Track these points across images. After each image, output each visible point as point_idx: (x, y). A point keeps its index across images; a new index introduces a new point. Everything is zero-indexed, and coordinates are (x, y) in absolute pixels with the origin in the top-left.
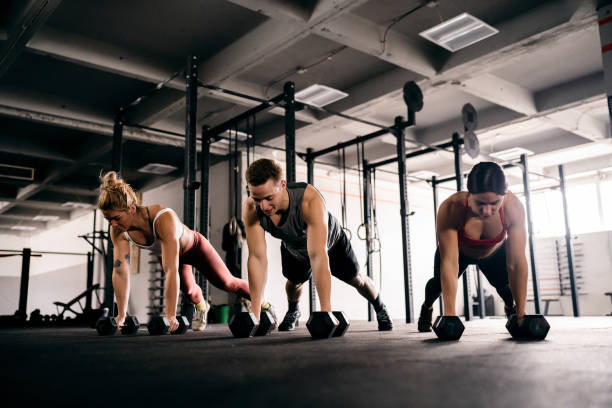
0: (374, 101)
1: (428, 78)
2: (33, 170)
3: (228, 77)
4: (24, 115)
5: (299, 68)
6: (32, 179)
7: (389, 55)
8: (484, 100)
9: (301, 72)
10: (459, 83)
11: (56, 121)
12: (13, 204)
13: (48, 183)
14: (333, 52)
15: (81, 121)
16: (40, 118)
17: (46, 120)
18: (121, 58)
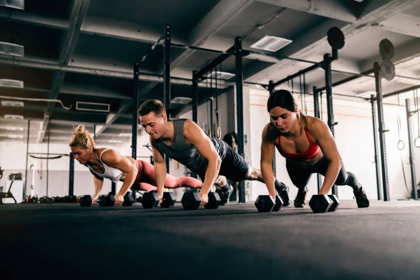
0: (316, 43)
1: (352, 24)
2: (109, 105)
3: (207, 37)
4: (92, 72)
5: (258, 25)
6: (109, 111)
7: (315, 9)
8: (404, 35)
9: (260, 28)
10: (377, 24)
11: (112, 74)
12: (106, 127)
13: (121, 113)
14: (279, 12)
15: (127, 73)
16: (102, 73)
17: (106, 74)
18: (139, 31)
